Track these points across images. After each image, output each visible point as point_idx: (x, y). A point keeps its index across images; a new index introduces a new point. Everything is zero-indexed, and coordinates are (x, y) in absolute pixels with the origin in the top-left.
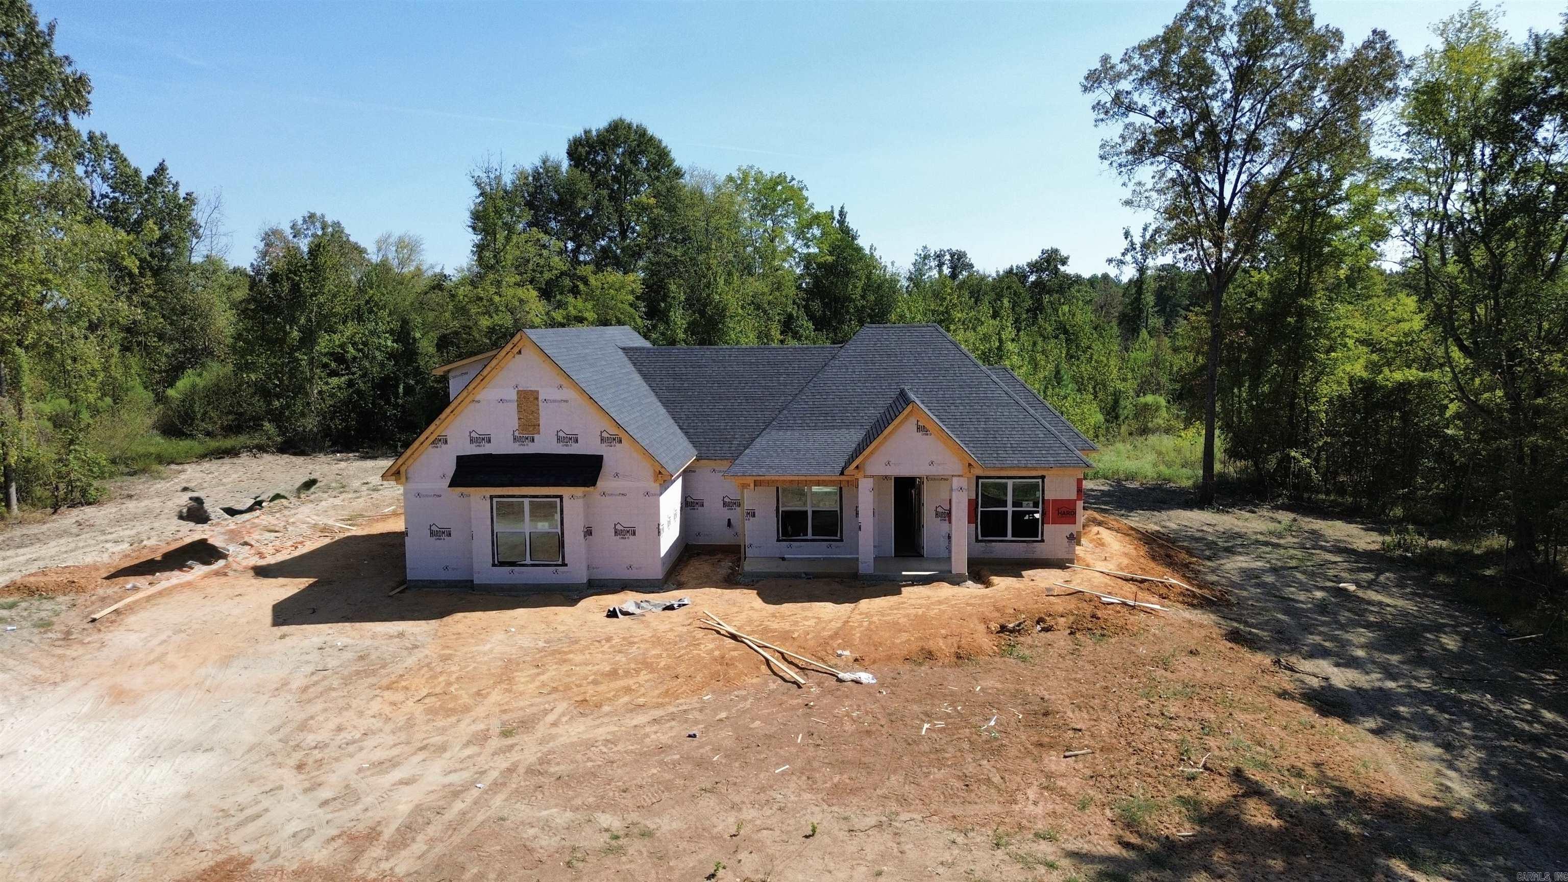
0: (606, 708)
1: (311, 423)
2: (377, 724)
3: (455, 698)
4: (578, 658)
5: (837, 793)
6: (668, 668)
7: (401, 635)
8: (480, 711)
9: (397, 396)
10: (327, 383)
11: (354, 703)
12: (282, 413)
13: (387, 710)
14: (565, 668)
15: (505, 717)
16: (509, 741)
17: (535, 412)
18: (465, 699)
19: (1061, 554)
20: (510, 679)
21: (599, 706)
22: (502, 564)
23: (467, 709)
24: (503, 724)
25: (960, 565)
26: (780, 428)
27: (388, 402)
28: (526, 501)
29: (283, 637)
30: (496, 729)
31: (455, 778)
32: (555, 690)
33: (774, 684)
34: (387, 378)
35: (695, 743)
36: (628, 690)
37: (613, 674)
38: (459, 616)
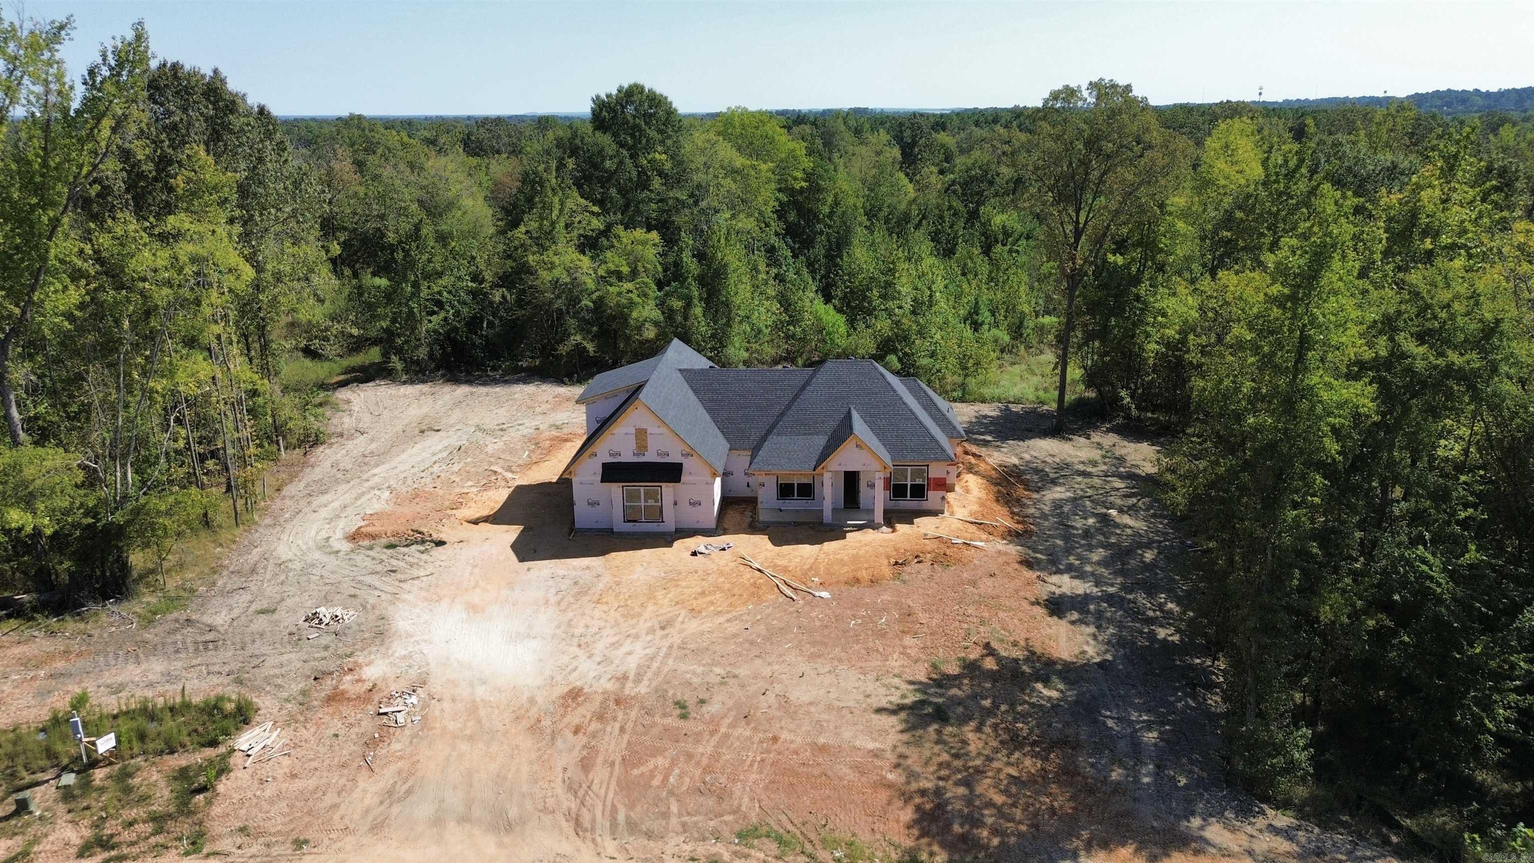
0: (704, 613)
2: (603, 624)
3: (633, 609)
4: (684, 584)
5: (813, 657)
6: (729, 590)
7: (588, 568)
8: (646, 615)
9: (482, 328)
10: (430, 321)
11: (586, 611)
13: (604, 616)
14: (679, 590)
15: (659, 619)
16: (665, 632)
17: (645, 440)
18: (637, 609)
19: (938, 507)
20: (655, 597)
21: (700, 612)
22: (629, 521)
23: (639, 615)
24: (660, 623)
25: (879, 517)
27: (476, 334)
28: (642, 489)
29: (529, 570)
30: (657, 627)
31: (648, 651)
32: (677, 603)
34: (474, 317)
35: (748, 632)
36: (712, 603)
37: (703, 593)
38: (614, 554)
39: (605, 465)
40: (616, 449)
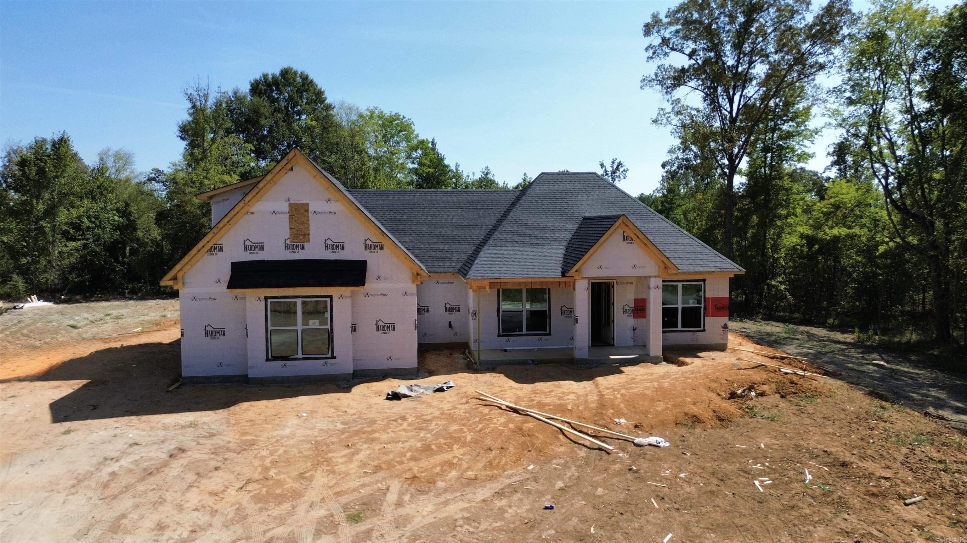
0: (441, 484)
1: (52, 277)
2: (203, 518)
3: (279, 483)
4: (385, 437)
6: (476, 442)
7: (193, 425)
8: (312, 495)
9: (124, 256)
10: (66, 246)
11: (169, 496)
12: (28, 269)
13: (210, 501)
14: (377, 447)
15: (344, 499)
16: (363, 527)
17: (306, 223)
18: (290, 484)
19: (718, 341)
20: (329, 461)
21: (431, 481)
22: (275, 358)
23: (296, 495)
24: (345, 507)
25: (656, 348)
26: (496, 245)
27: (117, 261)
28: (299, 301)
29: (68, 432)
30: (340, 517)
32: (378, 469)
33: (583, 453)
34: (116, 242)
35: (557, 515)
36: (451, 465)
37: (427, 449)
38: (245, 405)
39: (235, 266)
40: (255, 239)
